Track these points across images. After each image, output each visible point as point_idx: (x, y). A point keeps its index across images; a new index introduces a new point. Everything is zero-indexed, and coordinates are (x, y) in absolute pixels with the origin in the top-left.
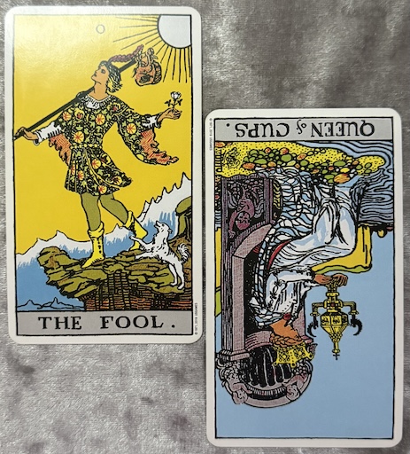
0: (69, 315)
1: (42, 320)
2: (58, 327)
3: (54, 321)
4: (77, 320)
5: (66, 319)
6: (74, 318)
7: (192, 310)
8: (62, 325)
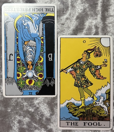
0: (75, 121)
1: (67, 123)
2: (71, 125)
3: (71, 123)
4: (77, 123)
5: (74, 123)
6: (76, 123)
7: (110, 121)
8: (73, 125)
